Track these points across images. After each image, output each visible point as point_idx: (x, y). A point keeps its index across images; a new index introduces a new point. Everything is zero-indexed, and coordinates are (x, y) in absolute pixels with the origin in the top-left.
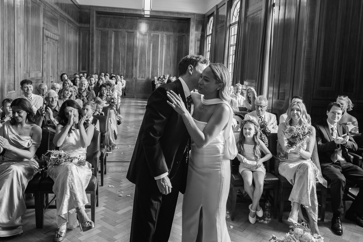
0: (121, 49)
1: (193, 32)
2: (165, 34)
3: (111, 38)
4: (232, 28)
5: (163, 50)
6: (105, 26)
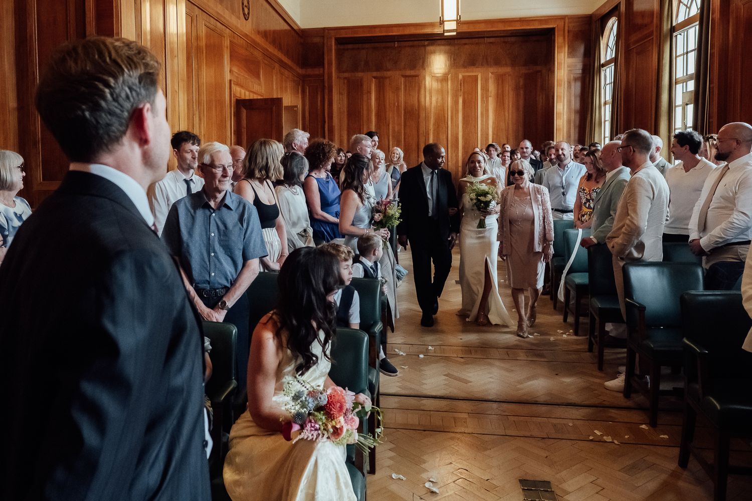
0: (390, 116)
1: (563, 62)
2: (492, 73)
3: (369, 92)
4: (679, 36)
5: (487, 110)
6: (355, 68)
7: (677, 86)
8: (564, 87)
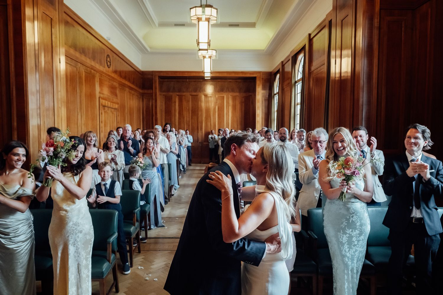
0: (185, 113)
1: (260, 92)
2: (231, 95)
3: (175, 102)
4: (298, 85)
5: (229, 112)
8: (260, 103)
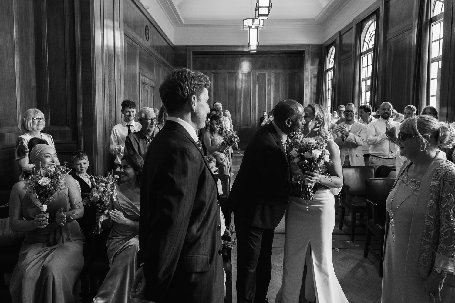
0: (221, 93)
1: (308, 68)
2: (273, 73)
4: (364, 58)
6: (203, 67)
7: (363, 82)
8: (309, 81)
